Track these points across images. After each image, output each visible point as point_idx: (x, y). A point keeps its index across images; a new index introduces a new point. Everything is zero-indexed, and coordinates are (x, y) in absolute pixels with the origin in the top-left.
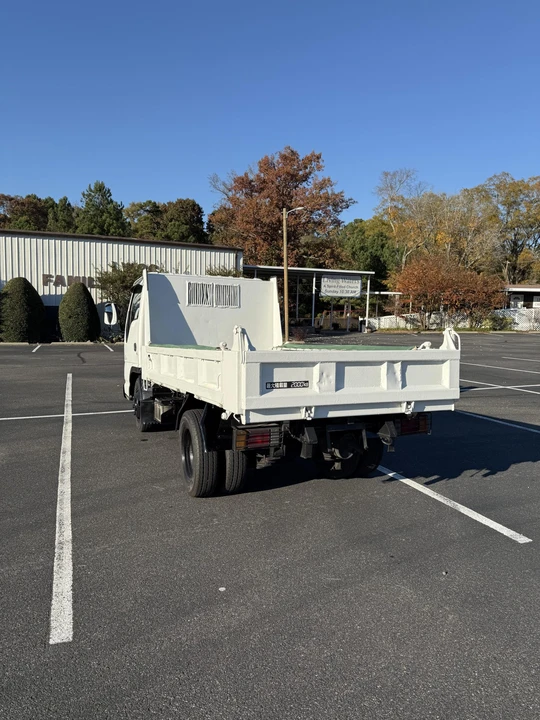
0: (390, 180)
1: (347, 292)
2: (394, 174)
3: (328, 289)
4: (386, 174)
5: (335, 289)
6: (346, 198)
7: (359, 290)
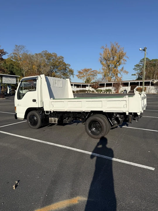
0: (18, 48)
1: (12, 82)
2: (19, 46)
3: (5, 81)
4: (17, 46)
5: (8, 81)
6: (5, 51)
7: (15, 81)
